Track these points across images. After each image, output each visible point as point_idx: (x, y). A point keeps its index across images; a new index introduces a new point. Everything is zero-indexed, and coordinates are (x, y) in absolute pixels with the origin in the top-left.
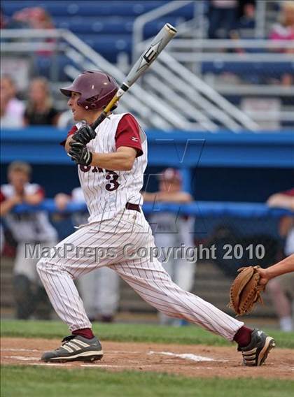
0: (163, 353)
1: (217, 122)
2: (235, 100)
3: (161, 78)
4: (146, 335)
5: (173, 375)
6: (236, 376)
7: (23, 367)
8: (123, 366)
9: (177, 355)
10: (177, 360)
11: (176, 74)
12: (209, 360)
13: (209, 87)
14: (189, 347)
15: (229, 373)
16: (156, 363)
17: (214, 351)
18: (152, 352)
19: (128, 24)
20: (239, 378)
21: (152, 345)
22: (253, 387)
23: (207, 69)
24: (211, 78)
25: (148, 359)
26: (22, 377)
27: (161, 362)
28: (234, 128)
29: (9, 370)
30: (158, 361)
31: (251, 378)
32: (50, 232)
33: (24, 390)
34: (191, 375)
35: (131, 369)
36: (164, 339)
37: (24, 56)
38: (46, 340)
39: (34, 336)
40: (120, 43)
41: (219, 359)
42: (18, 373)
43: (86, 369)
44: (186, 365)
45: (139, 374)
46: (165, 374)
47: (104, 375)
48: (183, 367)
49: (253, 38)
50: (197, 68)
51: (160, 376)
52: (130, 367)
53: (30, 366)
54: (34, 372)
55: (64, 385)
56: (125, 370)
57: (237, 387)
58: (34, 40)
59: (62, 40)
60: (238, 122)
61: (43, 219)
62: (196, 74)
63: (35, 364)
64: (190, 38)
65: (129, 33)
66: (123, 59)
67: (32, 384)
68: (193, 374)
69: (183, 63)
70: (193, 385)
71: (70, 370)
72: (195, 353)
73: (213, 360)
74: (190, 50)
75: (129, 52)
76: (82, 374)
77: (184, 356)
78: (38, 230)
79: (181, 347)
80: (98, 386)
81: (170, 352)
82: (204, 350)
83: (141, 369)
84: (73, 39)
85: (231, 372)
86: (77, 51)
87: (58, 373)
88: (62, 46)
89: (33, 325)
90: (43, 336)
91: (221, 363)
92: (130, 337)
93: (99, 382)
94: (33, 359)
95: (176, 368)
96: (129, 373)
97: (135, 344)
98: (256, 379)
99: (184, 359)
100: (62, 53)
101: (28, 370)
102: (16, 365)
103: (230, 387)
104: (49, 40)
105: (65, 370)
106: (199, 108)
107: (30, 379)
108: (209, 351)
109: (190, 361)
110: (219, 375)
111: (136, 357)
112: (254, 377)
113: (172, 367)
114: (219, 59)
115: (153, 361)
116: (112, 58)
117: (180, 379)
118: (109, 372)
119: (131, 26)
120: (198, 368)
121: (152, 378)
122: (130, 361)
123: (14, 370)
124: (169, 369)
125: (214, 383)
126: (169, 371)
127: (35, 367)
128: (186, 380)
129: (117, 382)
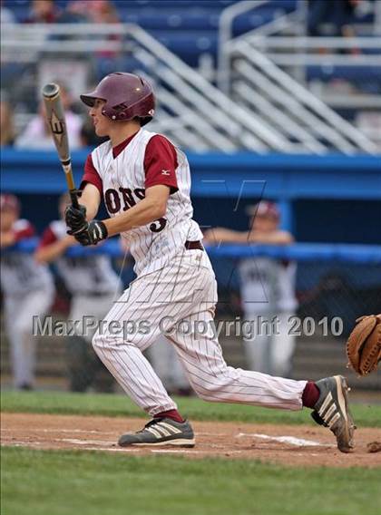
0: (256, 435)
1: (325, 142)
2: (349, 114)
3: (254, 87)
4: (235, 413)
5: (268, 464)
6: (349, 465)
7: (79, 453)
8: (206, 452)
9: (273, 438)
10: (274, 445)
11: (274, 81)
12: (314, 444)
13: (315, 98)
14: (289, 428)
15: (340, 461)
16: (247, 448)
17: (321, 434)
18: (241, 434)
19: (212, 17)
20: (352, 468)
21: (243, 426)
22: (370, 478)
23: (313, 75)
24: (317, 87)
25: (237, 443)
26: (77, 466)
27: (253, 447)
28: (347, 149)
29: (60, 456)
30: (250, 445)
31: (366, 468)
32: (113, 281)
33: (79, 482)
34: (291, 464)
35: (215, 456)
36: (257, 418)
37: (80, 57)
38: (108, 419)
39: (92, 413)
40: (203, 41)
41: (326, 443)
42: (72, 461)
43: (159, 455)
44: (286, 450)
45: (225, 462)
46: (258, 462)
47: (181, 463)
48: (280, 453)
49: (370, 35)
50: (300, 74)
51: (252, 465)
52: (213, 453)
53: (87, 451)
54: (92, 459)
55: (131, 476)
56: (207, 457)
57: (350, 479)
58: (93, 37)
59: (129, 38)
60: (352, 143)
61: (104, 264)
62: (299, 81)
63: (94, 448)
64: (292, 35)
65: (213, 29)
66: (206, 62)
67: (89, 474)
68: (294, 462)
69: (283, 68)
70: (294, 476)
71: (138, 457)
72: (297, 436)
73: (318, 444)
74: (291, 51)
75: (214, 52)
76: (153, 461)
77: (282, 439)
78: (98, 279)
79: (279, 428)
80: (173, 477)
81: (265, 434)
82: (308, 432)
83: (227, 455)
84: (143, 36)
85: (342, 459)
86: (148, 51)
87: (123, 460)
88: (129, 46)
89: (91, 399)
90: (104, 413)
91: (329, 448)
92: (214, 414)
93: (173, 472)
94: (91, 442)
95: (271, 454)
96: (213, 461)
97: (220, 424)
98: (375, 469)
99: (282, 443)
100: (130, 54)
101: (84, 457)
102: (69, 450)
103: (340, 479)
104: (112, 37)
105: (131, 457)
106: (302, 124)
107: (87, 468)
108: (314, 434)
109: (289, 445)
110: (327, 463)
111: (221, 440)
112: (371, 467)
113: (266, 454)
114: (329, 61)
115: (244, 445)
116: (192, 60)
117: (277, 469)
118: (188, 460)
119: (217, 21)
120: (300, 454)
121: (241, 467)
122: (213, 446)
123: (67, 457)
124: (263, 456)
125: (320, 473)
126: (263, 459)
127: (93, 452)
128: (285, 470)
129: (198, 472)
